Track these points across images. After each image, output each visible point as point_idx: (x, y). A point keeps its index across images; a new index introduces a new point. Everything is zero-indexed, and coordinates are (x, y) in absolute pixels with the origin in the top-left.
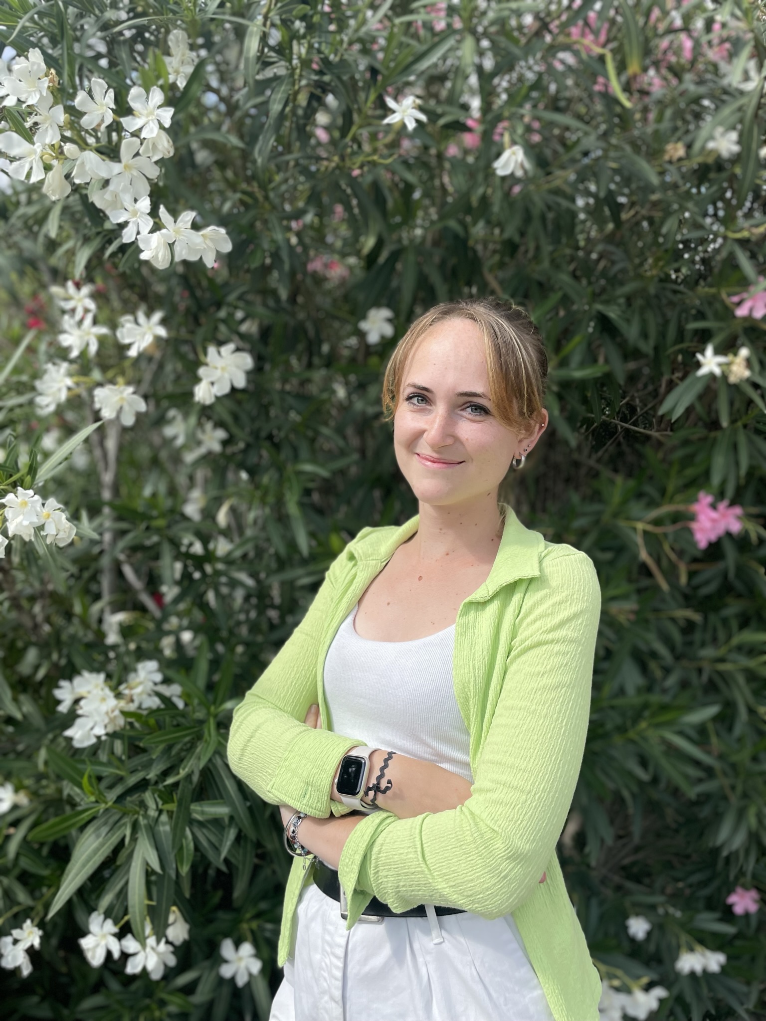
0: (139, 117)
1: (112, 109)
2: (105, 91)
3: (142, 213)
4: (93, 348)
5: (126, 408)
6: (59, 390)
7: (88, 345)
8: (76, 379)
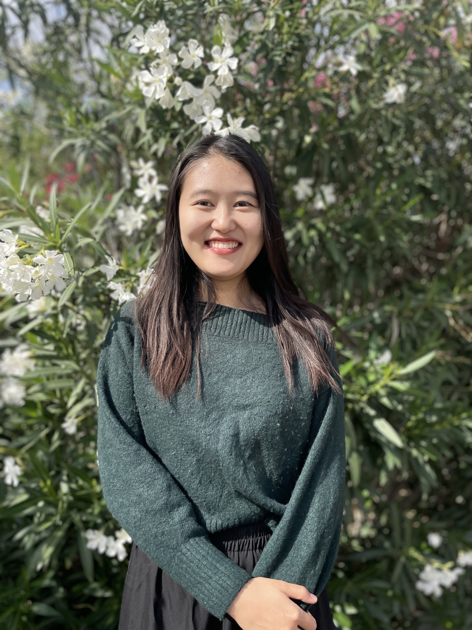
0: (217, 62)
1: (201, 58)
2: (196, 47)
3: (216, 118)
4: (159, 198)
6: (136, 222)
7: (155, 195)
8: (147, 214)
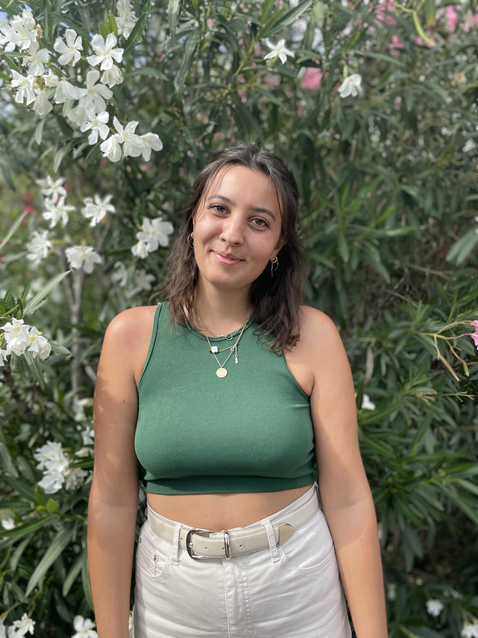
1: (80, 51)
3: (101, 123)
4: (65, 220)
5: (88, 261)
6: (42, 249)
7: (61, 219)
8: (53, 242)
